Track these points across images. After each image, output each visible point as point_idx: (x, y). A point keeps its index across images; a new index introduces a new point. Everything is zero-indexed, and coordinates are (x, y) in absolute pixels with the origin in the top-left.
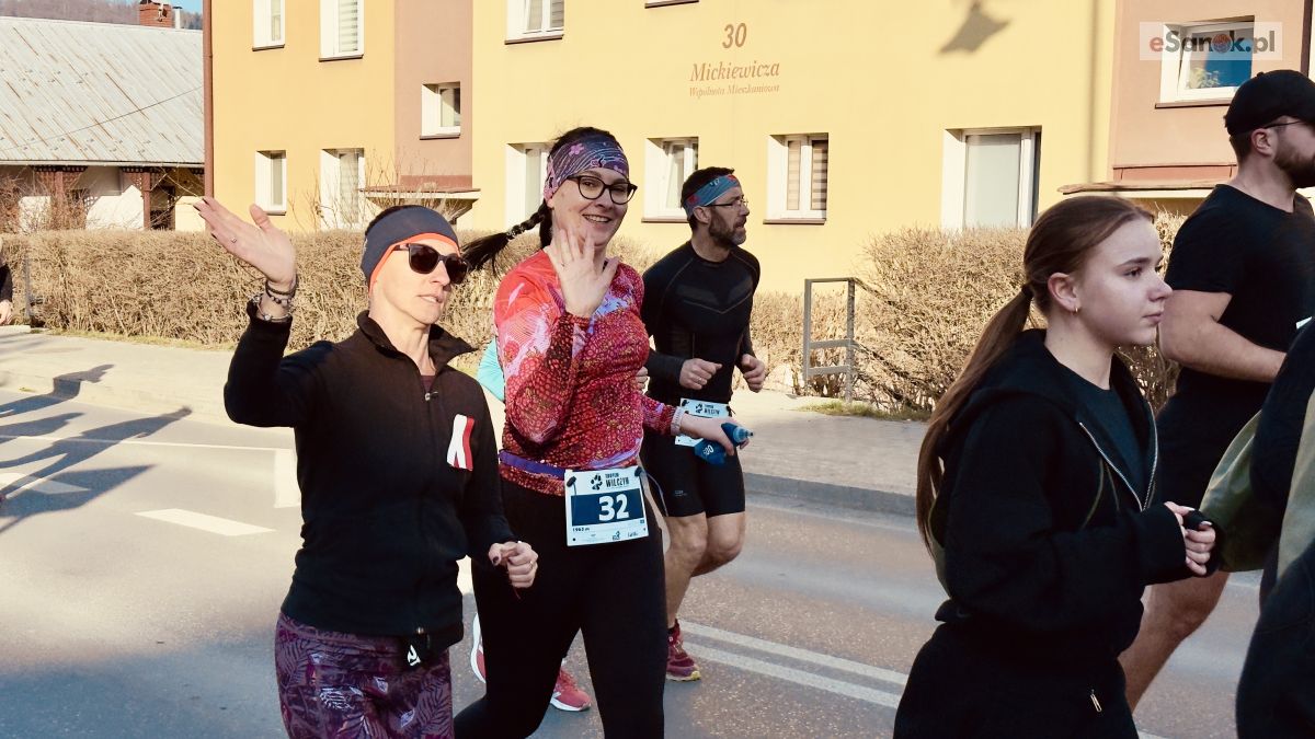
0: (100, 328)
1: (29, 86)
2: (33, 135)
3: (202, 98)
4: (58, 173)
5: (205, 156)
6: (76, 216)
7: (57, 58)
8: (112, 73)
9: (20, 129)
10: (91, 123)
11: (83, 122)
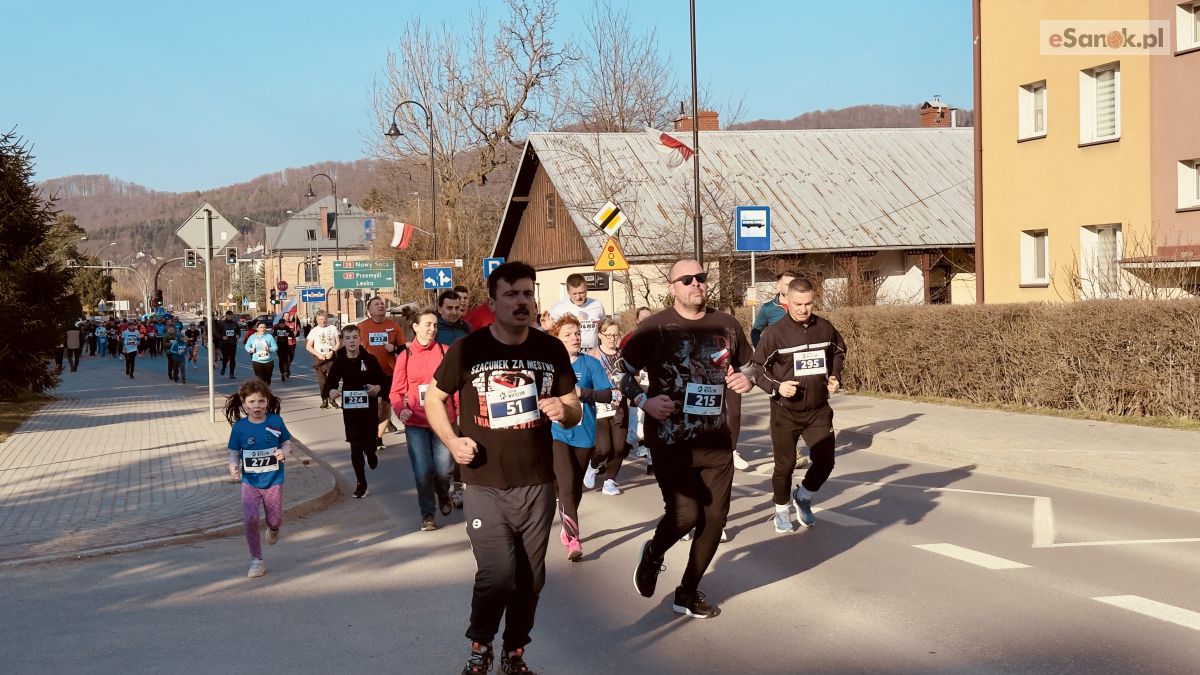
0: (887, 389)
1: (830, 186)
2: (834, 227)
3: (971, 186)
4: (853, 258)
5: (977, 238)
6: (867, 293)
7: (853, 161)
8: (898, 171)
9: (823, 223)
10: (881, 214)
11: (873, 213)
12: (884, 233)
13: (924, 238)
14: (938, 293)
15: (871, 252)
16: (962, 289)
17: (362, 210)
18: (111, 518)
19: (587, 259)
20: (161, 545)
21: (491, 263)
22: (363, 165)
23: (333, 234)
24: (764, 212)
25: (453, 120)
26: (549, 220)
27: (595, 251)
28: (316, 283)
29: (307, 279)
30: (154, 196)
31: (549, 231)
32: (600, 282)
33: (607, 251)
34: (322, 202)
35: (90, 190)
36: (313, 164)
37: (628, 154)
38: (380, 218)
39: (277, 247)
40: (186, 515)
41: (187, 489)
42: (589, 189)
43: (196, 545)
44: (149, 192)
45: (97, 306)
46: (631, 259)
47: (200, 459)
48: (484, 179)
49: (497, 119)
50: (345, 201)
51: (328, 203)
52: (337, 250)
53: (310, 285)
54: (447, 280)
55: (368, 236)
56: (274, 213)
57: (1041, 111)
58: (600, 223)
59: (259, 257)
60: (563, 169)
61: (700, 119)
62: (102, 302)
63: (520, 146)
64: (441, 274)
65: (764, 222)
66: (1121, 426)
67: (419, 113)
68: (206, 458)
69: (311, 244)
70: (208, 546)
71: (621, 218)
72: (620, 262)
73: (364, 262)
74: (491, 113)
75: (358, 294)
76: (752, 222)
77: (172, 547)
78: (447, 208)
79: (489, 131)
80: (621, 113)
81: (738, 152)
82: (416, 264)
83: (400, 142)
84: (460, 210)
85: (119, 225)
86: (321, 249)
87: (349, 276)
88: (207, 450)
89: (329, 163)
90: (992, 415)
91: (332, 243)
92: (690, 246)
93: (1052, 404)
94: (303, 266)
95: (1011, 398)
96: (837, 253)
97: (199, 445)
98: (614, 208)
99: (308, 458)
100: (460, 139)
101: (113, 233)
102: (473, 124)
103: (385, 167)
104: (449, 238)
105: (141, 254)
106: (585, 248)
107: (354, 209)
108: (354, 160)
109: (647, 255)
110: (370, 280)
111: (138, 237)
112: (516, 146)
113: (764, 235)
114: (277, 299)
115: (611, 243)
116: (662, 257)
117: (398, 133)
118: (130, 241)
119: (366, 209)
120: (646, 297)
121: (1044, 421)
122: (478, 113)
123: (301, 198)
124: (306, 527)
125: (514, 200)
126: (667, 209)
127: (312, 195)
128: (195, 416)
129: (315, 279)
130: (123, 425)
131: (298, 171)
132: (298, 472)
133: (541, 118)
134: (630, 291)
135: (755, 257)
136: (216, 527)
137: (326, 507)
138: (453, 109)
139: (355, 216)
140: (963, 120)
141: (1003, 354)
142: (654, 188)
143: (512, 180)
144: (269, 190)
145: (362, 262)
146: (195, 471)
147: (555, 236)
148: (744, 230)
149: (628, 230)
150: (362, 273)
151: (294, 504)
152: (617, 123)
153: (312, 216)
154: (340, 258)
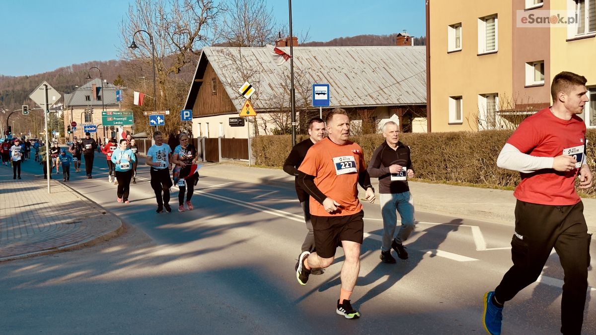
1: (353, 74)
2: (355, 95)
3: (425, 75)
4: (365, 110)
5: (427, 100)
6: (374, 128)
7: (364, 62)
8: (386, 67)
9: (350, 93)
10: (379, 89)
11: (375, 88)
12: (380, 98)
13: (400, 100)
14: (406, 127)
15: (374, 107)
16: (419, 126)
17: (114, 86)
18: (8, 242)
19: (233, 110)
20: (36, 255)
21: (185, 112)
22: (113, 62)
23: (99, 98)
24: (327, 87)
25: (163, 40)
26: (214, 91)
27: (238, 107)
28: (91, 123)
29: (86, 121)
30: (4, 78)
31: (214, 97)
32: (240, 122)
33: (245, 107)
34: (93, 82)
36: (87, 62)
37: (253, 58)
38: (124, 90)
39: (70, 105)
40: (46, 240)
41: (45, 227)
42: (234, 75)
43: (54, 255)
46: (258, 110)
47: (48, 212)
48: (179, 70)
49: (185, 40)
50: (105, 81)
51: (97, 82)
52: (104, 106)
53: (88, 124)
54: (162, 121)
55: (118, 99)
56: (67, 87)
57: (459, 38)
58: (242, 92)
59: (60, 109)
60: (221, 66)
61: (291, 42)
63: (198, 53)
64: (159, 118)
65: (326, 92)
66: (505, 191)
67: (145, 36)
68: (50, 211)
69: (88, 103)
70: (62, 256)
71: (252, 90)
72: (252, 112)
73: (118, 112)
74: (182, 37)
75: (112, 128)
76: (320, 92)
77: (42, 256)
78: (160, 85)
79: (181, 46)
80: (248, 38)
81: (308, 57)
82: (146, 113)
83: (136, 51)
84: (167, 86)
86: (93, 105)
87: (110, 119)
88: (50, 207)
90: (442, 186)
91: (100, 103)
92: (287, 104)
93: (470, 181)
94: (84, 114)
95: (451, 178)
96: (359, 108)
97: (46, 205)
98: (249, 85)
99: (104, 211)
100: (166, 49)
102: (174, 42)
103: (124, 63)
104: (162, 99)
106: (232, 105)
107: (110, 85)
108: (108, 60)
109: (265, 109)
110: (121, 121)
112: (196, 54)
113: (327, 99)
114: (71, 131)
115: (248, 103)
116: (273, 110)
117: (136, 47)
119: (116, 85)
120: (265, 130)
121: (468, 189)
122: (176, 37)
123: (80, 79)
124: (110, 246)
125: (197, 80)
126: (273, 85)
127: (90, 78)
128: (39, 190)
129: (90, 121)
131: (79, 66)
132: (101, 218)
133: (208, 40)
134: (256, 126)
135: (322, 109)
136: (64, 246)
137: (120, 234)
138: (163, 35)
139: (111, 89)
140: (418, 42)
141: (446, 157)
142: (266, 75)
143: (194, 71)
144: (64, 75)
145: (116, 112)
146: (46, 218)
147: (216, 99)
148: (316, 96)
149: (255, 96)
150: (116, 117)
151: (102, 233)
152: (246, 42)
153: (89, 89)
154: (105, 110)
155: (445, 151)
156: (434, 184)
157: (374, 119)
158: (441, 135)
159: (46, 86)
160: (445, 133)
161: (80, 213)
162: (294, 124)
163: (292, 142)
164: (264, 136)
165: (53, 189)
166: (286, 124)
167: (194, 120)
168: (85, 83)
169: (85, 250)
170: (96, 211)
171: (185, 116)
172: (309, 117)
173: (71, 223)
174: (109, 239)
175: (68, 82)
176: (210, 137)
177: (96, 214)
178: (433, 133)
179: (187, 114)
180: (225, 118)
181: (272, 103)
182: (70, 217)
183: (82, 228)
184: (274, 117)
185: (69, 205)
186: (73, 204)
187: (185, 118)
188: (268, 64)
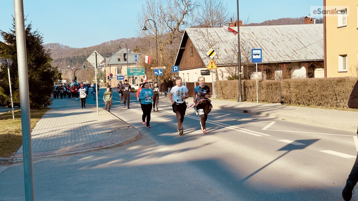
0: (299, 104)
1: (277, 43)
2: (278, 55)
3: (323, 42)
4: (284, 64)
5: (324, 57)
6: (290, 75)
7: (284, 35)
8: (298, 38)
9: (275, 54)
10: (293, 51)
11: (290, 51)
12: (294, 56)
13: (306, 58)
14: (310, 75)
15: (290, 62)
16: (319, 73)
17: (134, 52)
18: (75, 143)
19: (203, 66)
20: (91, 151)
21: (175, 67)
22: (133, 39)
23: (125, 60)
24: (260, 51)
25: (162, 25)
26: (191, 54)
27: (206, 64)
28: (121, 74)
29: (118, 73)
30: (72, 49)
31: (191, 58)
32: (207, 72)
33: (211, 63)
34: (122, 50)
35: (54, 48)
36: (118, 39)
37: (215, 34)
38: (139, 55)
39: (109, 64)
40: (97, 142)
41: (95, 135)
42: (204, 45)
43: (101, 151)
44: (71, 48)
45: (57, 82)
46: (218, 65)
47: (97, 126)
48: (171, 42)
50: (129, 50)
51: (124, 50)
52: (128, 64)
53: (119, 75)
54: (161, 73)
55: (136, 60)
56: (107, 54)
57: (345, 19)
58: (208, 55)
59: (103, 67)
60: (196, 39)
61: (238, 23)
62: (59, 80)
63: (182, 32)
64: (159, 71)
65: (260, 54)
67: (152, 23)
68: (98, 125)
69: (119, 63)
70: (105, 151)
71: (215, 53)
72: (215, 66)
73: (136, 68)
74: (173, 23)
75: (133, 77)
76: (256, 54)
77: (95, 151)
78: (160, 51)
79: (173, 28)
80: (212, 22)
81: (249, 33)
82: (152, 68)
83: (146, 32)
84: (164, 51)
85: (63, 58)
86: (122, 64)
87: (131, 72)
88: (98, 123)
89: (123, 38)
90: (333, 111)
91: (126, 62)
92: (236, 61)
94: (117, 69)
95: (340, 106)
96: (280, 63)
97: (96, 122)
98: (213, 50)
99: (129, 125)
100: (164, 30)
101: (61, 60)
102: (168, 26)
103: (140, 39)
105: (69, 66)
106: (203, 62)
107: (132, 52)
108: (130, 38)
109: (222, 64)
110: (138, 73)
111: (68, 61)
112: (181, 32)
113: (260, 58)
114: (110, 79)
115: (212, 61)
116: (227, 65)
117: (146, 29)
118: (66, 62)
119: (135, 52)
120: (222, 77)
121: (350, 113)
122: (169, 23)
123: (115, 49)
124: (132, 146)
125: (181, 48)
126: (227, 50)
127: (120, 48)
128: (92, 113)
129: (120, 73)
130: (72, 116)
131: (114, 41)
132: (127, 130)
133: (188, 24)
134: (217, 75)
135: (257, 64)
136: (106, 146)
137: (137, 140)
138: (162, 22)
139: (132, 54)
140: (318, 22)
141: (337, 93)
142: (223, 44)
143: (180, 42)
144: (105, 47)
145: (135, 68)
146: (96, 129)
147: (193, 59)
148: (254, 56)
149: (216, 57)
150: (135, 71)
151: (128, 139)
152: (211, 25)
153: (119, 54)
154: (129, 67)
155: (336, 89)
156: (329, 110)
157: (290, 69)
158: (333, 79)
159: (96, 53)
160: (336, 78)
161: (115, 127)
162: (240, 73)
163: (239, 84)
164: (222, 81)
165: (100, 113)
166: (235, 74)
167: (180, 72)
168: (117, 51)
169: (118, 148)
170: (124, 126)
171: (175, 70)
172: (249, 69)
173: (110, 132)
174: (132, 142)
175: (108, 51)
176: (190, 82)
177: (124, 127)
178: (328, 78)
179: (176, 68)
180: (199, 71)
181: (227, 61)
182: (110, 129)
183: (116, 135)
184: (228, 69)
185: (109, 122)
186: (111, 122)
187: (175, 71)
188: (224, 38)
